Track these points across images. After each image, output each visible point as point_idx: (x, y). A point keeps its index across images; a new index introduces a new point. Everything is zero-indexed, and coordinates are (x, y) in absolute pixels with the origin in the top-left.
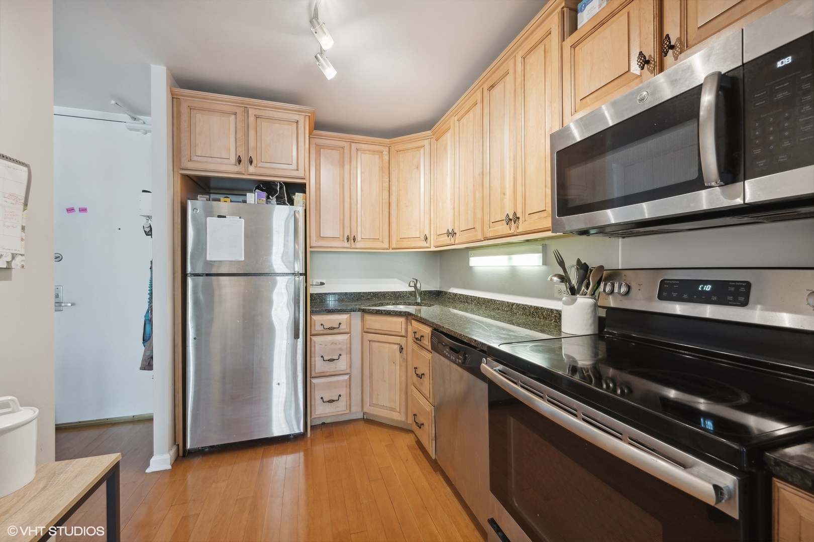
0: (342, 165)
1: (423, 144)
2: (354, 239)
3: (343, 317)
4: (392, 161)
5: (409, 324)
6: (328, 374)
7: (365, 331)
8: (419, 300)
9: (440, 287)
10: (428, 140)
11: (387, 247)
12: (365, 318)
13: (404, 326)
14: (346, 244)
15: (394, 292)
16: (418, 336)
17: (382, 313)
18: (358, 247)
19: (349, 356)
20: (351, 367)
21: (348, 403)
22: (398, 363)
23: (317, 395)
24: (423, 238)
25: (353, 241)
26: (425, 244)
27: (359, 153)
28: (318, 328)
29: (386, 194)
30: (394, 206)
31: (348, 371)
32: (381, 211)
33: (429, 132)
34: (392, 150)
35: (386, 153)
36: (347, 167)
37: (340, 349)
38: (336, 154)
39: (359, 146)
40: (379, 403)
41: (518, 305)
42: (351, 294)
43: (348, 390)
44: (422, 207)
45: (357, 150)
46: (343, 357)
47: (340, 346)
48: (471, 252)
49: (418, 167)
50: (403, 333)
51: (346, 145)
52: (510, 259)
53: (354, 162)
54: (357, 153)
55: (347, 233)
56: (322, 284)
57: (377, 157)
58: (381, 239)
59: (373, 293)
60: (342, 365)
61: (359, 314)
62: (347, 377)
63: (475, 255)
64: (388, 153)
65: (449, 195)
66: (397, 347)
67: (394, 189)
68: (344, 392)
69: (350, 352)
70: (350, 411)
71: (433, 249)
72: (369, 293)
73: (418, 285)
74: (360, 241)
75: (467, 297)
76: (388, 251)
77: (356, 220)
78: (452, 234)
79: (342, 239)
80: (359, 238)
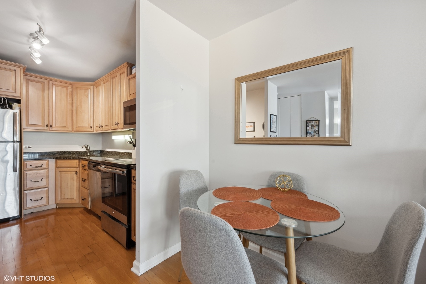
0: (43, 90)
1: (90, 87)
2: (51, 126)
3: (44, 162)
4: (74, 92)
5: (80, 162)
6: (35, 188)
7: (57, 167)
8: (89, 154)
9: (102, 149)
10: (92, 86)
11: (71, 130)
12: (57, 162)
13: (78, 163)
14: (46, 128)
15: (76, 151)
16: (83, 166)
17: (67, 159)
18: (53, 130)
19: (47, 179)
20: (48, 184)
21: (47, 200)
22: (75, 179)
23: (28, 199)
24: (89, 127)
25: (50, 127)
26: (91, 130)
27: (54, 86)
28: (29, 167)
29: (70, 107)
30: (75, 112)
31: (47, 186)
32: (67, 114)
33: (93, 83)
34: (74, 86)
35: (70, 88)
36: (46, 92)
37: (42, 176)
38: (40, 85)
39: (54, 83)
40: (65, 198)
41: (126, 153)
42: (49, 152)
43: (47, 195)
44: (89, 114)
45: (53, 84)
46: (44, 180)
47: (42, 175)
48: (113, 134)
49: (87, 97)
50: (78, 166)
51: (46, 82)
52: (124, 137)
53: (50, 90)
54: (53, 86)
55: (46, 123)
56: (29, 147)
57: (65, 89)
58: (67, 127)
59: (63, 152)
60: (44, 183)
61: (54, 160)
62: (46, 189)
63: (114, 135)
64: (71, 88)
65: (100, 111)
66: (74, 173)
67: (75, 105)
68: (44, 196)
69: (48, 177)
70: (48, 204)
71: (95, 132)
72: (61, 152)
73: (88, 148)
74: (55, 127)
75: (111, 152)
76: (71, 132)
77: (52, 117)
78: (101, 126)
79: (43, 126)
80: (54, 126)
